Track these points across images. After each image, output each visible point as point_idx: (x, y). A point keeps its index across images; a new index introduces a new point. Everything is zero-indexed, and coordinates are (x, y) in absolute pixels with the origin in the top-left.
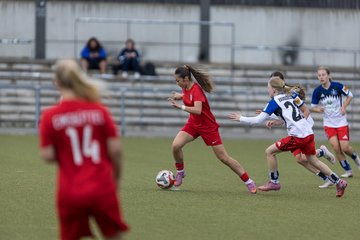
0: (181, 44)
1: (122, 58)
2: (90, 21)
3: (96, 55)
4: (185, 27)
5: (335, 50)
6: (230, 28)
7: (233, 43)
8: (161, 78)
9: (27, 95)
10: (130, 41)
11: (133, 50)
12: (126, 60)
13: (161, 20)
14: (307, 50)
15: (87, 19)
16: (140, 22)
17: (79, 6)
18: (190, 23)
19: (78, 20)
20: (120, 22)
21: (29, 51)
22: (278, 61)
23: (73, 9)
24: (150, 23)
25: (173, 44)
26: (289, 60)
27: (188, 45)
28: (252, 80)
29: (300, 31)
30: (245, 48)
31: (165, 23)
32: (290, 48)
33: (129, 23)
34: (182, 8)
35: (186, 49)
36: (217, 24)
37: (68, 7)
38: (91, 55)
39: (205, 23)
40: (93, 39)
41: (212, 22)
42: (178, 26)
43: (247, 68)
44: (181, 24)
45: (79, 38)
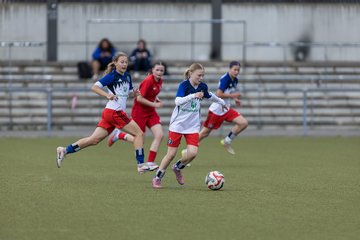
0: (193, 43)
1: (133, 58)
2: (102, 22)
3: (107, 54)
4: (197, 25)
5: (346, 45)
6: (242, 25)
7: (245, 40)
8: (173, 77)
9: (39, 98)
11: (145, 50)
12: (137, 60)
13: (172, 20)
14: (318, 45)
15: (99, 20)
16: (151, 22)
17: (90, 7)
18: (201, 22)
19: (89, 22)
20: (131, 22)
21: (40, 54)
22: (290, 58)
23: (85, 11)
24: (162, 22)
25: (185, 43)
26: (301, 56)
27: (200, 43)
28: (264, 77)
29: (312, 26)
30: (257, 45)
31: (176, 22)
32: (302, 44)
33: (140, 23)
34: (194, 7)
35: (197, 48)
36: (229, 22)
37: (80, 8)
38: (103, 55)
39: (217, 21)
40: (105, 40)
41: (223, 20)
42: (189, 25)
43: (258, 65)
44: (193, 23)
45: (91, 39)
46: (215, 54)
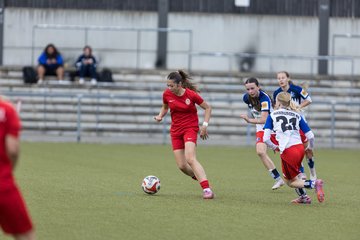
0: (138, 51)
1: (79, 64)
2: (48, 28)
3: (54, 61)
4: (143, 33)
5: (292, 57)
6: (187, 35)
7: (190, 50)
8: (118, 84)
10: (87, 47)
11: (90, 57)
12: (82, 66)
13: (119, 27)
14: (265, 56)
15: (45, 25)
16: (98, 29)
17: (37, 12)
18: (148, 30)
19: (36, 27)
20: (77, 28)
22: (235, 68)
23: (32, 16)
24: (108, 29)
25: (131, 51)
26: (246, 66)
27: (145, 51)
28: (209, 87)
29: (258, 37)
30: (203, 54)
31: (123, 30)
32: (247, 55)
33: (86, 29)
34: (141, 15)
35: (143, 56)
36: (175, 31)
37: (26, 13)
38: (48, 62)
39: (163, 30)
40: (51, 46)
41: (169, 29)
42: (135, 33)
43: (204, 75)
44: (139, 31)
45: (37, 45)
46: (161, 63)
